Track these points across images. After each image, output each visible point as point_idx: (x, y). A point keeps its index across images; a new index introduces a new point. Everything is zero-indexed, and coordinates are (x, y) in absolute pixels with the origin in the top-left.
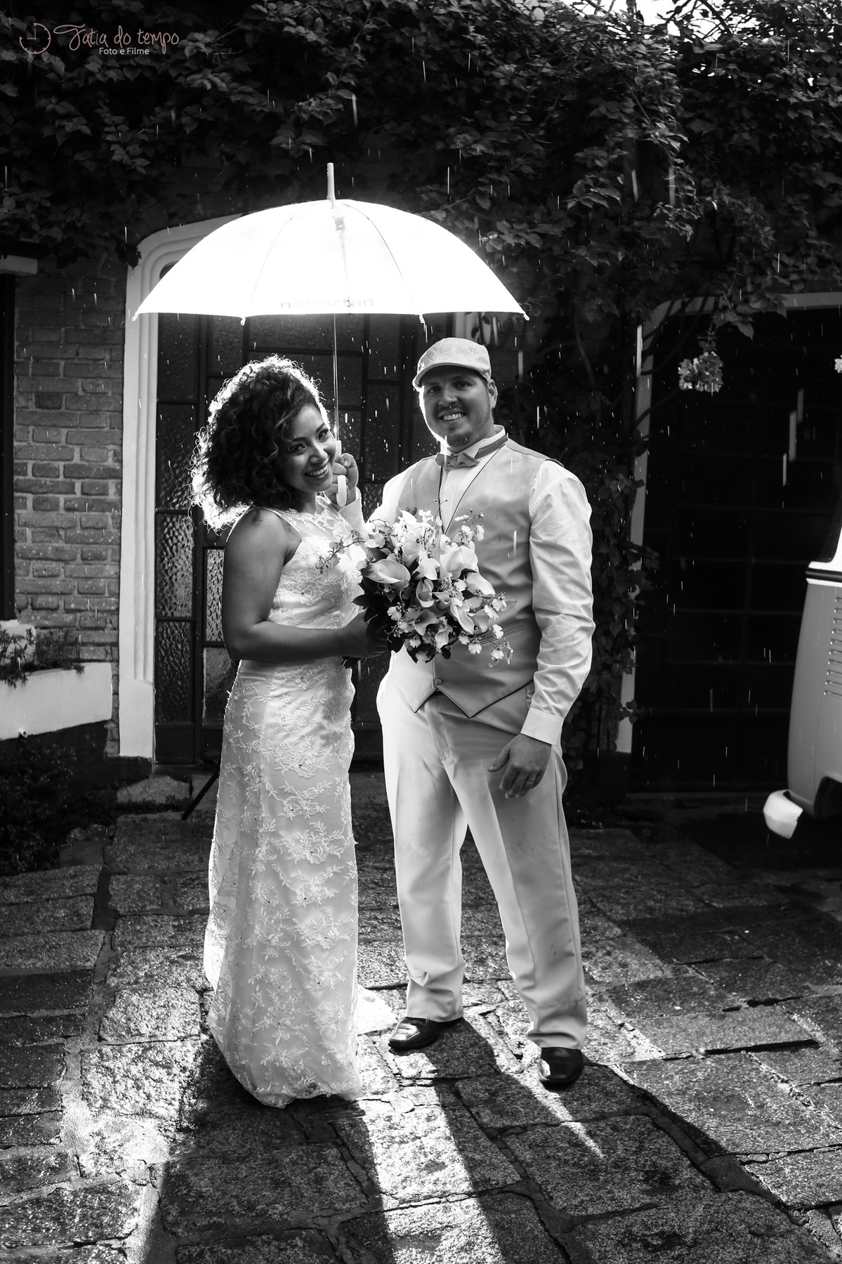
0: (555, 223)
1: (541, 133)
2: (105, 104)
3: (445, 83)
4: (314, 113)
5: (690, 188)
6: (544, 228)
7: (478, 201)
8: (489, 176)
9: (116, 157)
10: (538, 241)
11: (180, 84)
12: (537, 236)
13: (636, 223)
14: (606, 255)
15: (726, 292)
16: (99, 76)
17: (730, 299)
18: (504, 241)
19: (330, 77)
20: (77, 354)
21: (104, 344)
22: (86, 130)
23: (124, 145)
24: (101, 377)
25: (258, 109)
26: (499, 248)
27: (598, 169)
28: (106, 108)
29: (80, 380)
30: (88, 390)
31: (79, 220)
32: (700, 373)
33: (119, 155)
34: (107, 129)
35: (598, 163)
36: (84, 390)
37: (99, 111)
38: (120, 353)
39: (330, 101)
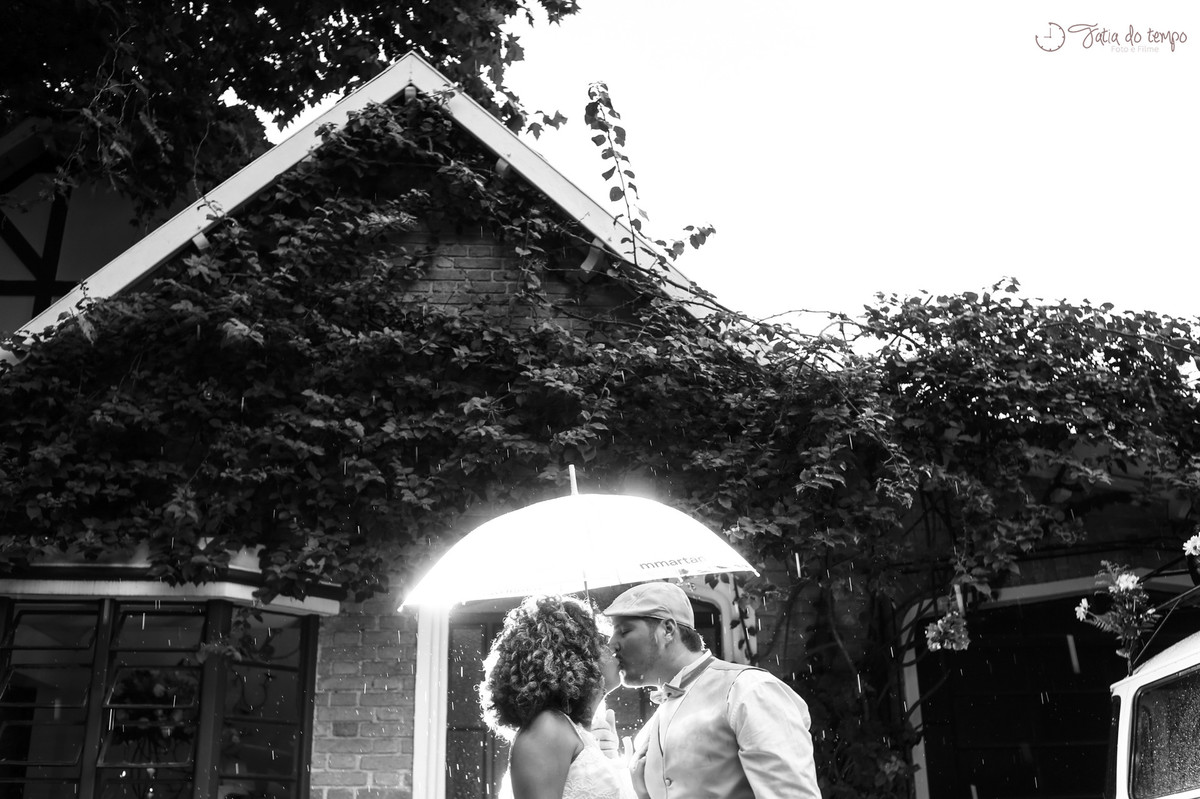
0: (792, 515)
1: (771, 443)
2: (398, 459)
3: (687, 418)
4: (570, 441)
5: (905, 465)
6: (783, 520)
7: (720, 503)
8: (729, 481)
9: (405, 499)
10: (777, 531)
11: (461, 440)
12: (776, 527)
13: (866, 508)
14: (842, 537)
15: (960, 560)
16: (393, 436)
17: (964, 564)
18: (746, 532)
19: (585, 414)
20: (373, 685)
21: (396, 675)
22: (382, 480)
23: (413, 490)
24: (394, 705)
25: (527, 452)
26: (742, 537)
27: (822, 461)
28: (398, 462)
29: (375, 709)
30: (382, 717)
31: (374, 557)
32: (946, 633)
33: (408, 496)
34: (398, 478)
35: (821, 456)
36: (378, 719)
37: (392, 464)
38: (411, 682)
39: (584, 431)
